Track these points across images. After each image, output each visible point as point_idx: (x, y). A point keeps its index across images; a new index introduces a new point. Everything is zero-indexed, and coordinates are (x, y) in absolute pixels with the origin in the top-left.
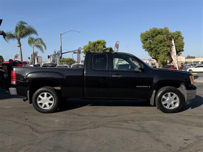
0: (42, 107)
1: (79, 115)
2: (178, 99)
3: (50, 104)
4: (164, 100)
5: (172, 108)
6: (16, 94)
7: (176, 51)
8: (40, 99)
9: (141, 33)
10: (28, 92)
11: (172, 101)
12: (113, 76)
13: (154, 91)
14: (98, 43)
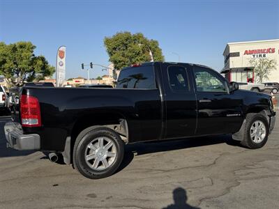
0: (94, 166)
2: (264, 129)
4: (252, 131)
6: (39, 147)
10: (69, 139)
11: (259, 132)
12: (200, 102)
13: (245, 121)
14: (21, 47)
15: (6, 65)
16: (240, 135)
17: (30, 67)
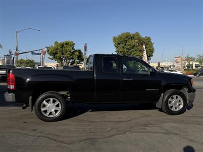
0: (47, 115)
1: (90, 122)
2: (182, 101)
3: (56, 111)
4: (170, 102)
5: (177, 110)
6: (14, 100)
7: (147, 55)
8: (44, 106)
9: (114, 37)
10: (31, 97)
11: (176, 103)
12: (124, 79)
13: (162, 94)
14: (66, 44)
15: (58, 55)
16: (159, 104)
17: (71, 57)
